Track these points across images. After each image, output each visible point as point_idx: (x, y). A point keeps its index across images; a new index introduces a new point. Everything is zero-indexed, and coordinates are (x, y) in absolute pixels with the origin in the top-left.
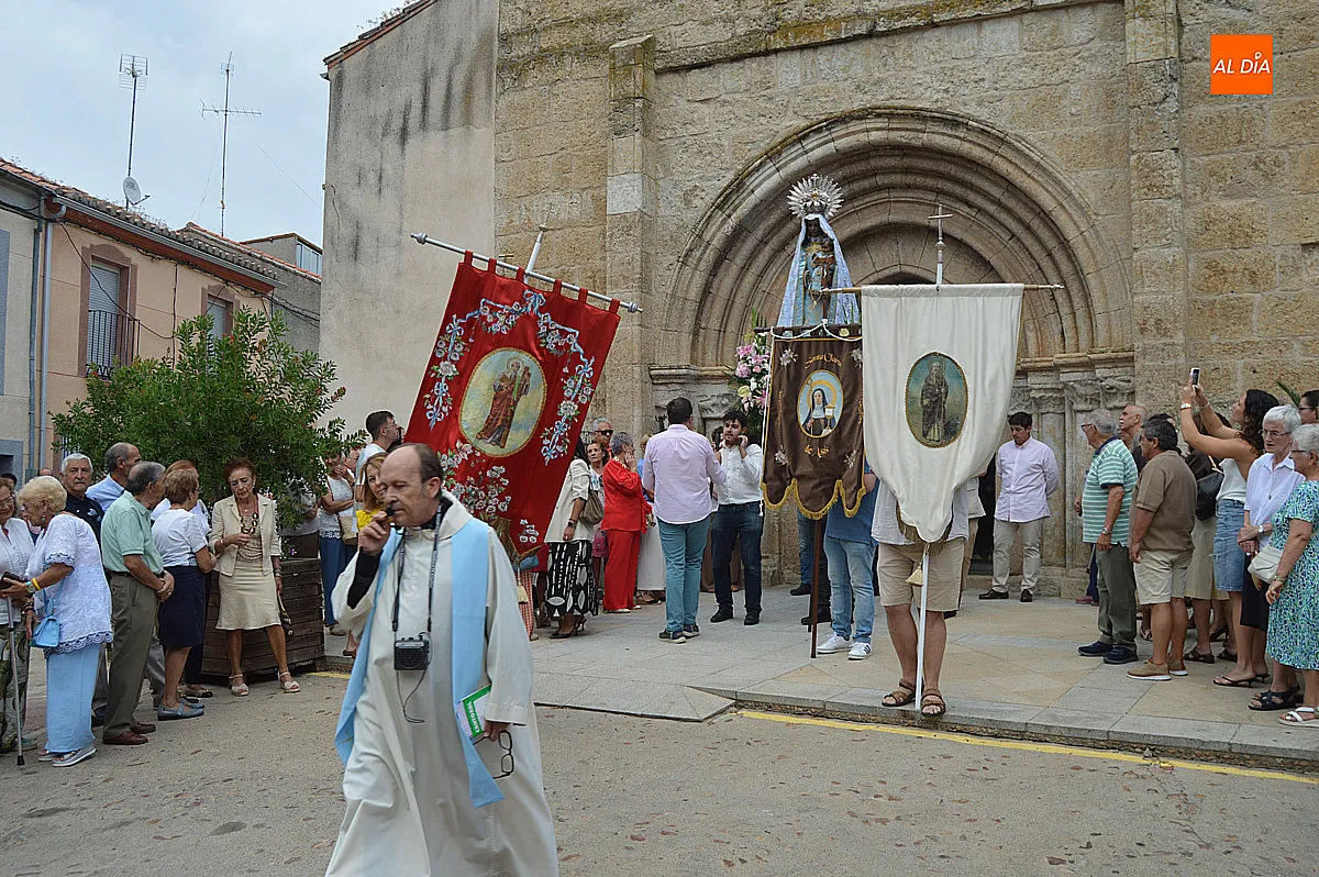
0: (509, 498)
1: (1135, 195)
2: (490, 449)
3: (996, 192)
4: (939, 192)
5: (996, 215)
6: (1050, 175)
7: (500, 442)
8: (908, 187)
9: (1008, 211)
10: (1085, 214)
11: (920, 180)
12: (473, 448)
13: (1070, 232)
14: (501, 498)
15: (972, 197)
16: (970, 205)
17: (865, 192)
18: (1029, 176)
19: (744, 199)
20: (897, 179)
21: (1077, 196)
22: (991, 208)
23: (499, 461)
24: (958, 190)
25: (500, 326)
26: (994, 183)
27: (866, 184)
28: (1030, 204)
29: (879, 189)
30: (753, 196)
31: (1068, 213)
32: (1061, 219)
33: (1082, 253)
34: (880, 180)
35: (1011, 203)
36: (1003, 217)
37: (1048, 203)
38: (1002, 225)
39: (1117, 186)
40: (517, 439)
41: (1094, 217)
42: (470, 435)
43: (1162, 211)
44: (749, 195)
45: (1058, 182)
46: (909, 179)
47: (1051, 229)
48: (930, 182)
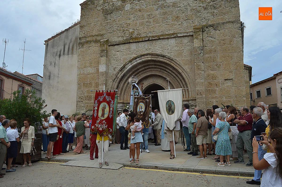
0: (107, 125)
1: (196, 70)
2: (103, 118)
3: (171, 69)
4: (161, 69)
5: (171, 73)
6: (181, 66)
7: (104, 117)
8: (155, 68)
9: (174, 73)
10: (187, 73)
11: (157, 67)
12: (100, 119)
13: (184, 77)
14: (106, 125)
15: (167, 70)
16: (167, 71)
17: (148, 69)
18: (177, 66)
19: (125, 69)
20: (153, 66)
21: (185, 70)
22: (170, 72)
23: (104, 120)
24: (164, 69)
25: (101, 100)
26: (171, 67)
27: (148, 67)
28: (177, 71)
29: (150, 68)
30: (127, 69)
31: (184, 73)
32: (183, 74)
33: (187, 80)
34: (150, 66)
35: (174, 71)
36: (173, 74)
37: (180, 71)
38: (172, 75)
39: (192, 68)
40: (106, 116)
41: (189, 74)
42: (100, 117)
43: (200, 73)
44: (126, 69)
45: (182, 68)
46: (155, 66)
47: (181, 76)
48: (159, 67)
